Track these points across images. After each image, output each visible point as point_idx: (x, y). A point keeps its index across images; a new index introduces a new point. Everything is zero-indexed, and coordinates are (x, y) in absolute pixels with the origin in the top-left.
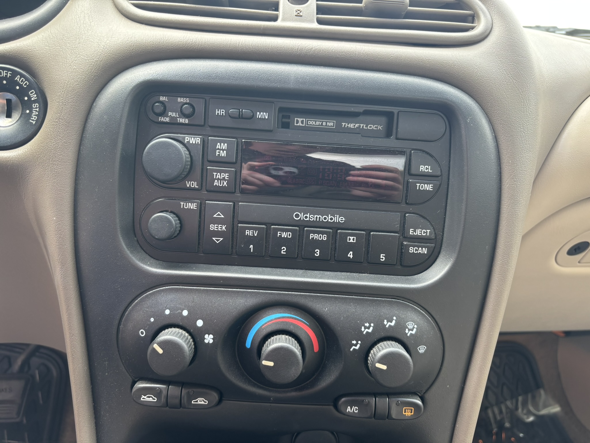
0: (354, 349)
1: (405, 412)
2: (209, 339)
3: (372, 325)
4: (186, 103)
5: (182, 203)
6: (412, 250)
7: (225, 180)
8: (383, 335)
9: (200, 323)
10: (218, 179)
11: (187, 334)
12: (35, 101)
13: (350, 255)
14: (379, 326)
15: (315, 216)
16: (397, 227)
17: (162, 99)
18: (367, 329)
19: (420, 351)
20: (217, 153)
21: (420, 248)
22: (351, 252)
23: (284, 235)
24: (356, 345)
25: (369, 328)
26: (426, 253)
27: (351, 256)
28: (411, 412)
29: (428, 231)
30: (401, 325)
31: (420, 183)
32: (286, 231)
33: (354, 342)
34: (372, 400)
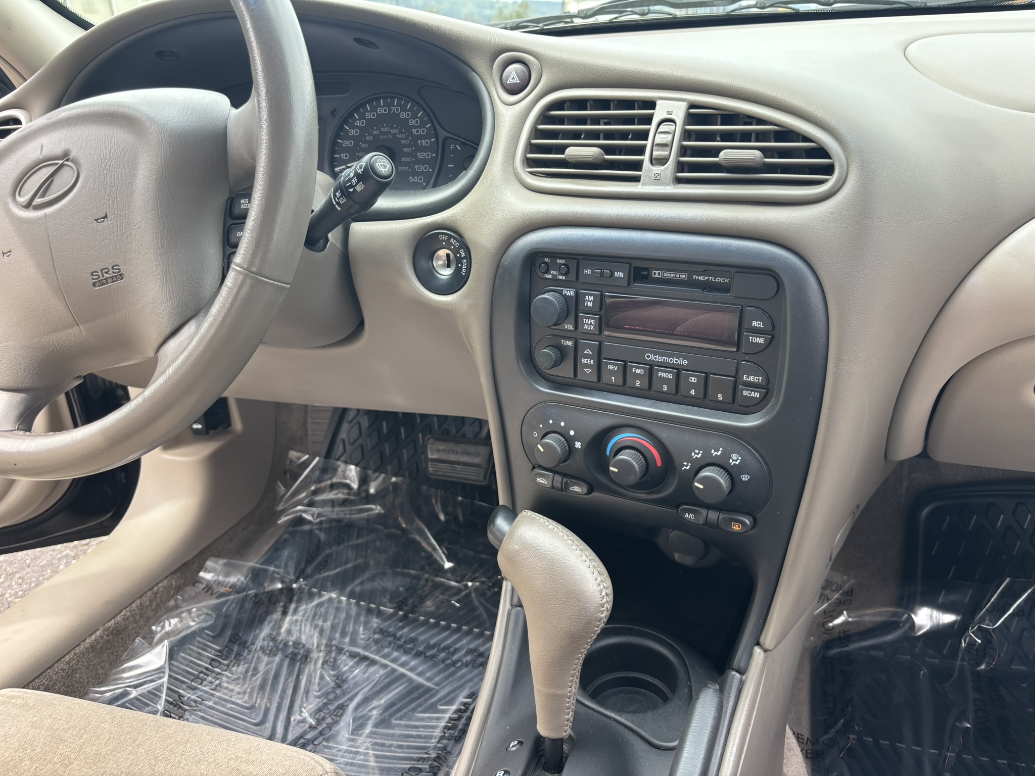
0: (685, 469)
1: (734, 526)
2: (578, 445)
3: (701, 452)
4: (563, 264)
5: (562, 341)
6: (745, 393)
7: (592, 325)
8: (709, 461)
9: (572, 433)
10: (587, 324)
11: (563, 440)
12: (464, 258)
14: (707, 454)
15: (663, 358)
16: (733, 373)
17: (547, 260)
18: (697, 455)
19: (743, 479)
20: (586, 304)
21: (753, 393)
22: (693, 390)
23: (638, 371)
24: (687, 466)
25: (698, 454)
26: (758, 397)
27: (693, 393)
28: (739, 528)
29: (760, 378)
30: (726, 456)
31: (753, 336)
32: (640, 368)
33: (685, 463)
34: (704, 512)
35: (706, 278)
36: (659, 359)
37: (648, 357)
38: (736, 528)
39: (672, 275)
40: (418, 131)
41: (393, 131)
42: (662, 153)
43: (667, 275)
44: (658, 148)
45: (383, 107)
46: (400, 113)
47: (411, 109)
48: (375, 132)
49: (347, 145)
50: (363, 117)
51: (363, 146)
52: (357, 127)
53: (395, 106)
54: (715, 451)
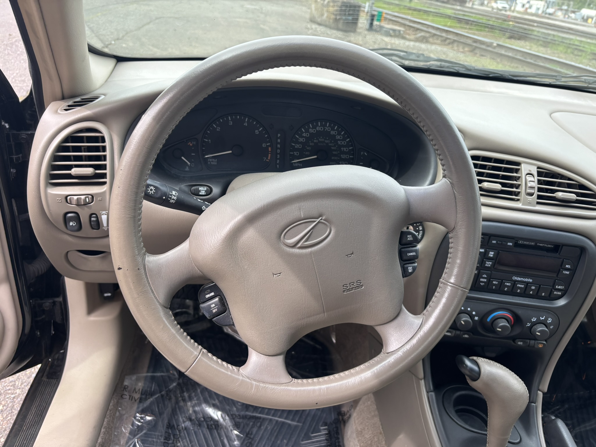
0: (528, 326)
1: (539, 345)
2: (476, 318)
3: (536, 318)
6: (555, 293)
7: (490, 265)
8: (539, 322)
9: (474, 313)
10: (487, 264)
11: (469, 316)
12: (421, 230)
13: (531, 293)
14: (538, 319)
15: (521, 279)
16: (552, 284)
18: (534, 320)
19: (551, 328)
20: (489, 255)
21: (558, 292)
22: (532, 292)
23: (508, 284)
24: (528, 325)
25: (534, 319)
26: (559, 294)
29: (563, 287)
30: (546, 319)
31: (565, 271)
32: (509, 283)
33: (528, 323)
34: (528, 341)
35: (543, 245)
36: (519, 279)
37: (514, 278)
38: (541, 346)
39: (527, 243)
40: (341, 143)
41: (326, 141)
42: (532, 191)
43: (525, 243)
44: (530, 188)
45: (320, 127)
46: (330, 131)
47: (337, 130)
48: (315, 141)
49: (298, 147)
50: (307, 131)
51: (308, 148)
52: (303, 137)
53: (327, 127)
54: (542, 318)
